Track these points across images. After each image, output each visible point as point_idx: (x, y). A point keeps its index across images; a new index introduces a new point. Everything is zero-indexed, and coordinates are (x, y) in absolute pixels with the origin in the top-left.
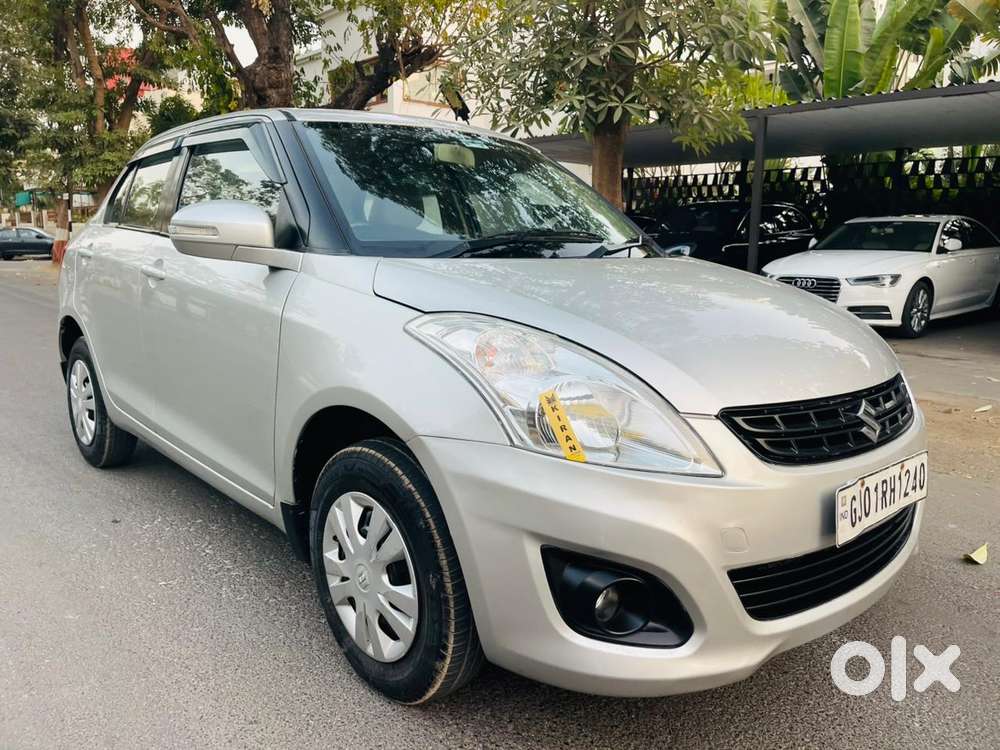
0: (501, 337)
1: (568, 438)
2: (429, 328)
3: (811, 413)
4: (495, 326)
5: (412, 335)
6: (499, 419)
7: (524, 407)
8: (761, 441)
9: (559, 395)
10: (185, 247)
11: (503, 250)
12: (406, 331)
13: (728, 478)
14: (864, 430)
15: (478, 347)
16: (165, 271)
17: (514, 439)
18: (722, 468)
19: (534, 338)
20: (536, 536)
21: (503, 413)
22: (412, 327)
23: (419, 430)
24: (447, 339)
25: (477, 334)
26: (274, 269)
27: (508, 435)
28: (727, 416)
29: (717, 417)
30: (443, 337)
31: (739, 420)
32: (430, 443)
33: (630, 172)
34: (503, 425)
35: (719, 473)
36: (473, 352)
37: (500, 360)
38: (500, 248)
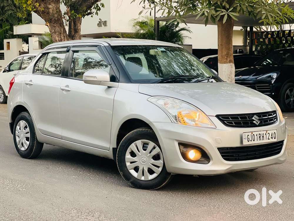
0: (169, 101)
1: (183, 120)
2: (153, 100)
3: (239, 117)
4: (168, 98)
5: (149, 101)
6: (169, 117)
7: (174, 115)
8: (225, 122)
9: (182, 113)
10: (86, 82)
11: (170, 81)
12: (147, 100)
13: (217, 128)
14: (254, 122)
15: (164, 103)
16: (70, 88)
17: (172, 121)
18: (216, 127)
19: (177, 101)
20: (177, 140)
21: (170, 116)
22: (149, 100)
23: (152, 121)
24: (157, 102)
25: (164, 100)
26: (109, 87)
27: (171, 120)
28: (218, 116)
29: (215, 116)
30: (156, 101)
31: (220, 117)
32: (154, 123)
33: (251, 29)
34: (170, 119)
35: (215, 127)
36: (163, 104)
37: (169, 106)
38: (169, 80)
